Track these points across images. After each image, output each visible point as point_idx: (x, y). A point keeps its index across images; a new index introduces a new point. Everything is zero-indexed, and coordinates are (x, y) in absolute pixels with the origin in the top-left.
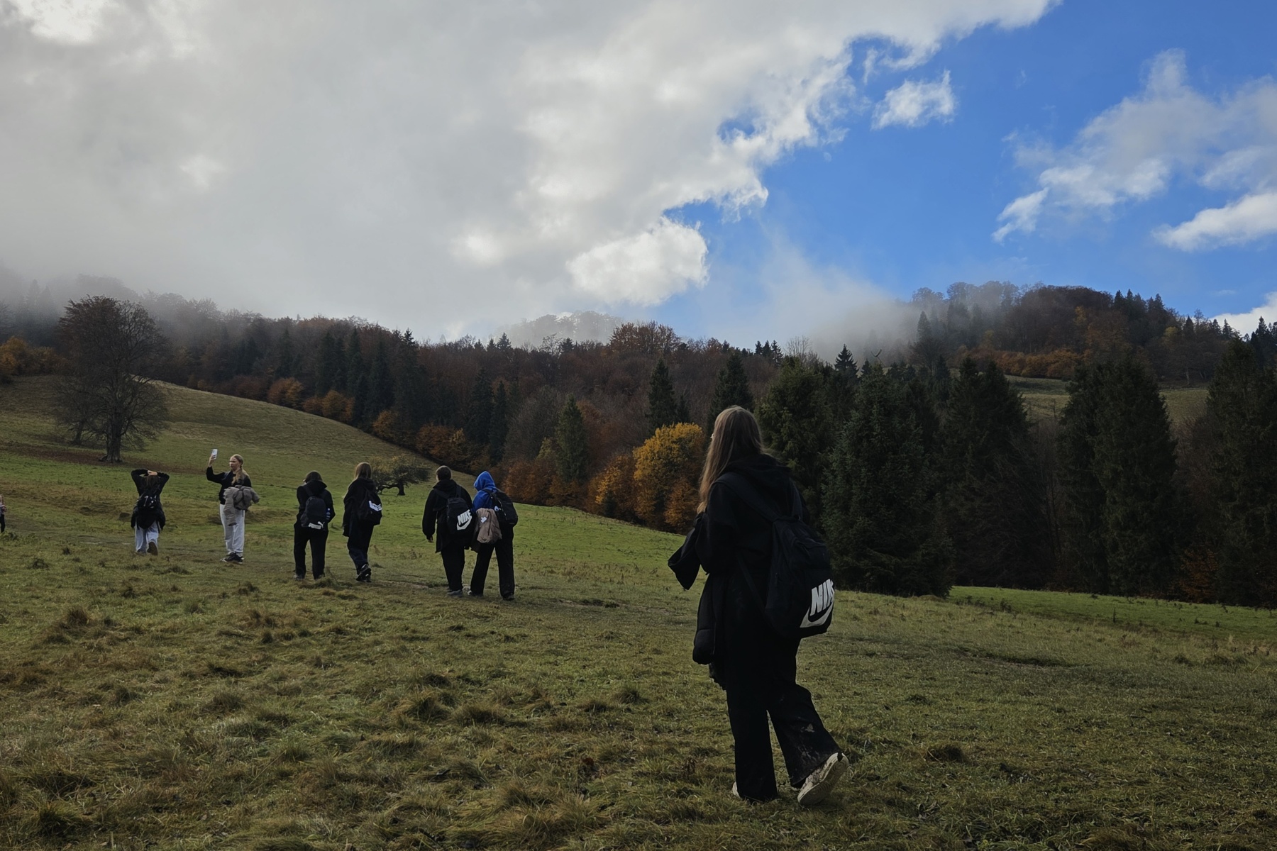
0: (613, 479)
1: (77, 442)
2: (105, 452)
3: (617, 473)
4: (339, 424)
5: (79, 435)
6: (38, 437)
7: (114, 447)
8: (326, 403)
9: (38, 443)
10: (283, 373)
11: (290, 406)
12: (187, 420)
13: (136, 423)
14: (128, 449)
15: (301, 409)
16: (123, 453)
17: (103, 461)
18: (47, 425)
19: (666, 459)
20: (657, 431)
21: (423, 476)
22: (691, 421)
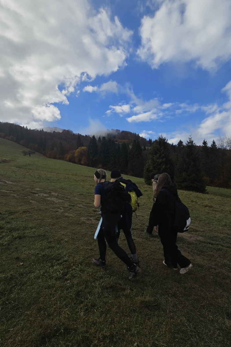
0: (70, 155)
4: (13, 142)
8: (10, 138)
15: (5, 138)
19: (81, 152)
20: (79, 148)
21: (34, 153)
22: (85, 146)
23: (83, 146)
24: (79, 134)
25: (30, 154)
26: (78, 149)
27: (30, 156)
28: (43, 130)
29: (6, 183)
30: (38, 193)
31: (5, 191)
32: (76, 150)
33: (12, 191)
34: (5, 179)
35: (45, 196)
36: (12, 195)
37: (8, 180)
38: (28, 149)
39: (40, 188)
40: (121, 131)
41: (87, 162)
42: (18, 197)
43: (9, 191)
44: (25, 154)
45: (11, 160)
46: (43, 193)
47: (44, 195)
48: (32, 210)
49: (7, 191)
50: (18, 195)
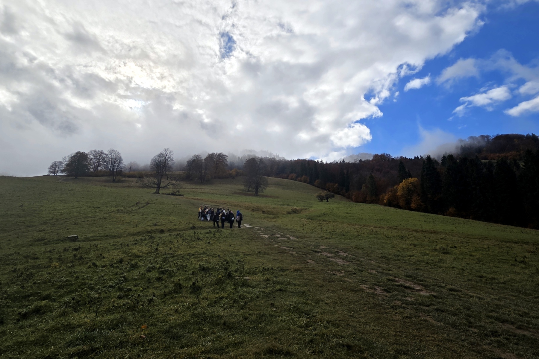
0: (389, 195)
1: (249, 191)
2: (255, 193)
3: (390, 194)
4: (306, 184)
5: (249, 189)
6: (241, 190)
7: (257, 192)
8: (302, 179)
9: (241, 191)
10: (292, 172)
11: (294, 180)
12: (271, 185)
13: (261, 185)
14: (260, 192)
15: (296, 181)
16: (259, 193)
17: (254, 195)
18: (242, 187)
19: (408, 188)
20: (403, 180)
21: (333, 196)
22: (414, 177)
23: (410, 176)
24: (401, 157)
25: (327, 199)
26: (401, 184)
27: (328, 201)
28: (343, 161)
29: (289, 239)
30: (321, 252)
31: (285, 248)
32: (398, 185)
33: (292, 249)
34: (289, 235)
35: (329, 256)
36: (291, 252)
37: (292, 235)
38: (325, 192)
39: (326, 246)
40: (492, 138)
41: (422, 204)
42: (296, 255)
43: (288, 248)
44: (321, 198)
45: (302, 209)
46: (327, 252)
47: (328, 254)
48: (305, 269)
49: (287, 248)
50: (297, 253)
